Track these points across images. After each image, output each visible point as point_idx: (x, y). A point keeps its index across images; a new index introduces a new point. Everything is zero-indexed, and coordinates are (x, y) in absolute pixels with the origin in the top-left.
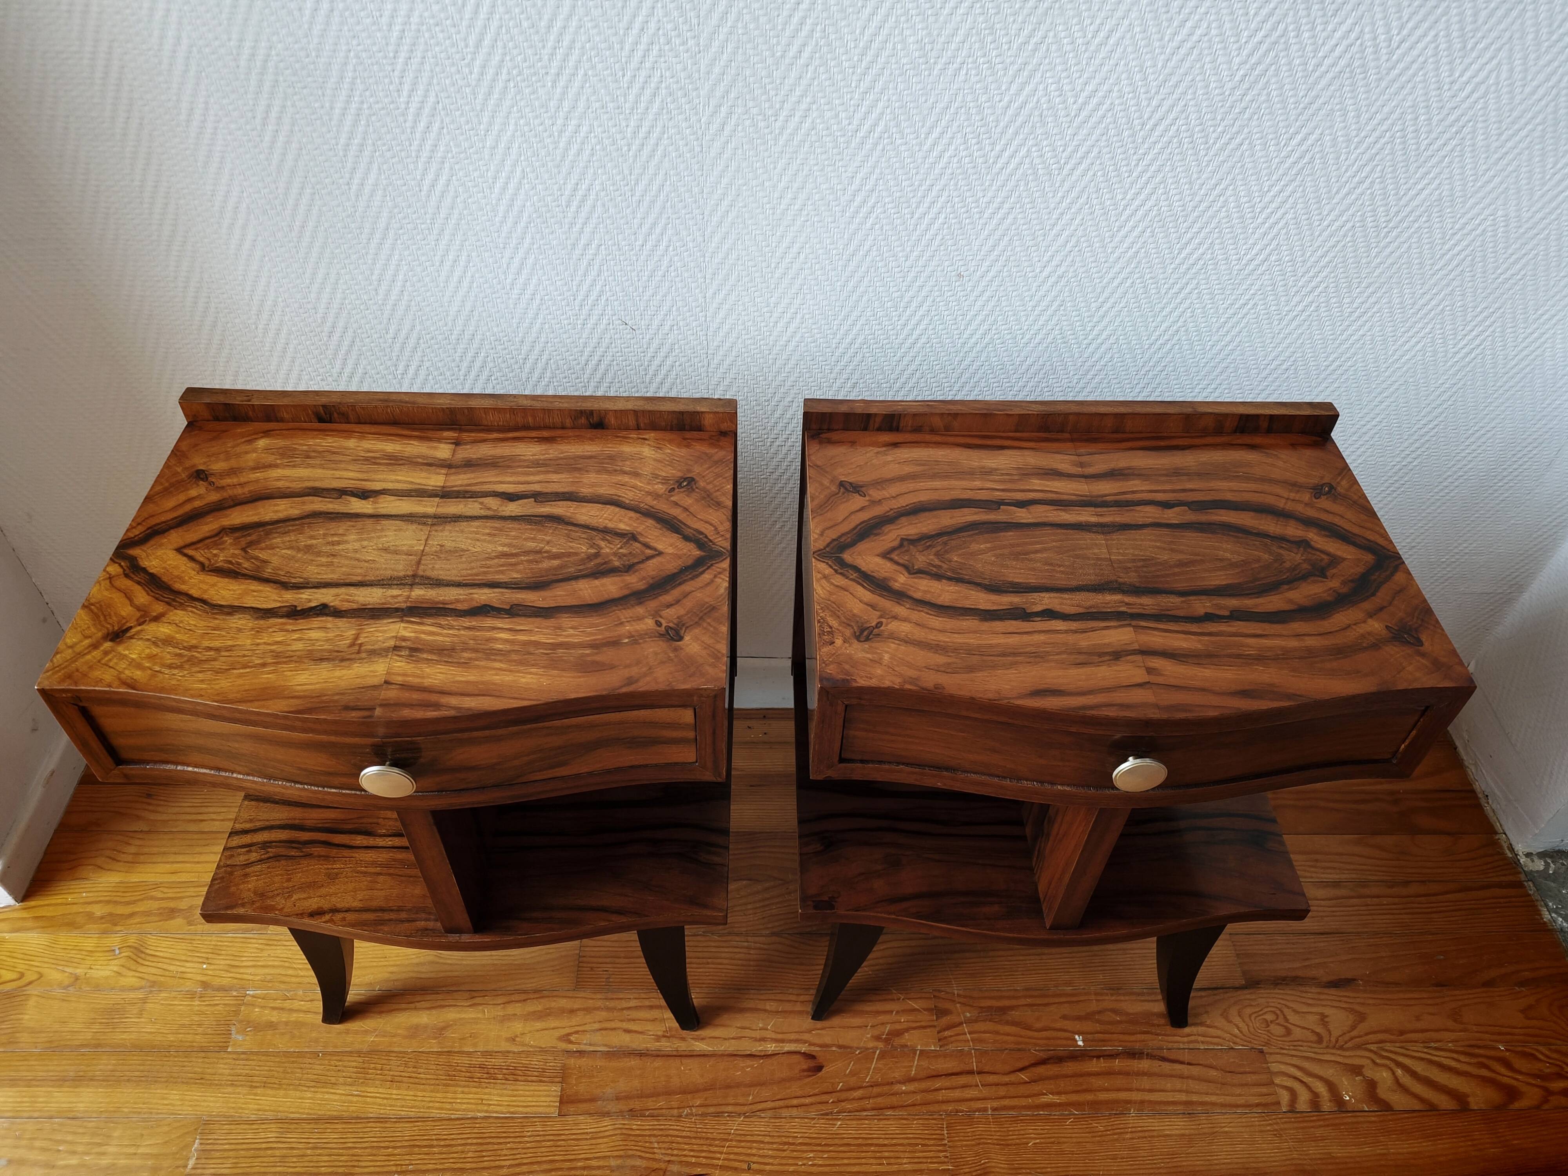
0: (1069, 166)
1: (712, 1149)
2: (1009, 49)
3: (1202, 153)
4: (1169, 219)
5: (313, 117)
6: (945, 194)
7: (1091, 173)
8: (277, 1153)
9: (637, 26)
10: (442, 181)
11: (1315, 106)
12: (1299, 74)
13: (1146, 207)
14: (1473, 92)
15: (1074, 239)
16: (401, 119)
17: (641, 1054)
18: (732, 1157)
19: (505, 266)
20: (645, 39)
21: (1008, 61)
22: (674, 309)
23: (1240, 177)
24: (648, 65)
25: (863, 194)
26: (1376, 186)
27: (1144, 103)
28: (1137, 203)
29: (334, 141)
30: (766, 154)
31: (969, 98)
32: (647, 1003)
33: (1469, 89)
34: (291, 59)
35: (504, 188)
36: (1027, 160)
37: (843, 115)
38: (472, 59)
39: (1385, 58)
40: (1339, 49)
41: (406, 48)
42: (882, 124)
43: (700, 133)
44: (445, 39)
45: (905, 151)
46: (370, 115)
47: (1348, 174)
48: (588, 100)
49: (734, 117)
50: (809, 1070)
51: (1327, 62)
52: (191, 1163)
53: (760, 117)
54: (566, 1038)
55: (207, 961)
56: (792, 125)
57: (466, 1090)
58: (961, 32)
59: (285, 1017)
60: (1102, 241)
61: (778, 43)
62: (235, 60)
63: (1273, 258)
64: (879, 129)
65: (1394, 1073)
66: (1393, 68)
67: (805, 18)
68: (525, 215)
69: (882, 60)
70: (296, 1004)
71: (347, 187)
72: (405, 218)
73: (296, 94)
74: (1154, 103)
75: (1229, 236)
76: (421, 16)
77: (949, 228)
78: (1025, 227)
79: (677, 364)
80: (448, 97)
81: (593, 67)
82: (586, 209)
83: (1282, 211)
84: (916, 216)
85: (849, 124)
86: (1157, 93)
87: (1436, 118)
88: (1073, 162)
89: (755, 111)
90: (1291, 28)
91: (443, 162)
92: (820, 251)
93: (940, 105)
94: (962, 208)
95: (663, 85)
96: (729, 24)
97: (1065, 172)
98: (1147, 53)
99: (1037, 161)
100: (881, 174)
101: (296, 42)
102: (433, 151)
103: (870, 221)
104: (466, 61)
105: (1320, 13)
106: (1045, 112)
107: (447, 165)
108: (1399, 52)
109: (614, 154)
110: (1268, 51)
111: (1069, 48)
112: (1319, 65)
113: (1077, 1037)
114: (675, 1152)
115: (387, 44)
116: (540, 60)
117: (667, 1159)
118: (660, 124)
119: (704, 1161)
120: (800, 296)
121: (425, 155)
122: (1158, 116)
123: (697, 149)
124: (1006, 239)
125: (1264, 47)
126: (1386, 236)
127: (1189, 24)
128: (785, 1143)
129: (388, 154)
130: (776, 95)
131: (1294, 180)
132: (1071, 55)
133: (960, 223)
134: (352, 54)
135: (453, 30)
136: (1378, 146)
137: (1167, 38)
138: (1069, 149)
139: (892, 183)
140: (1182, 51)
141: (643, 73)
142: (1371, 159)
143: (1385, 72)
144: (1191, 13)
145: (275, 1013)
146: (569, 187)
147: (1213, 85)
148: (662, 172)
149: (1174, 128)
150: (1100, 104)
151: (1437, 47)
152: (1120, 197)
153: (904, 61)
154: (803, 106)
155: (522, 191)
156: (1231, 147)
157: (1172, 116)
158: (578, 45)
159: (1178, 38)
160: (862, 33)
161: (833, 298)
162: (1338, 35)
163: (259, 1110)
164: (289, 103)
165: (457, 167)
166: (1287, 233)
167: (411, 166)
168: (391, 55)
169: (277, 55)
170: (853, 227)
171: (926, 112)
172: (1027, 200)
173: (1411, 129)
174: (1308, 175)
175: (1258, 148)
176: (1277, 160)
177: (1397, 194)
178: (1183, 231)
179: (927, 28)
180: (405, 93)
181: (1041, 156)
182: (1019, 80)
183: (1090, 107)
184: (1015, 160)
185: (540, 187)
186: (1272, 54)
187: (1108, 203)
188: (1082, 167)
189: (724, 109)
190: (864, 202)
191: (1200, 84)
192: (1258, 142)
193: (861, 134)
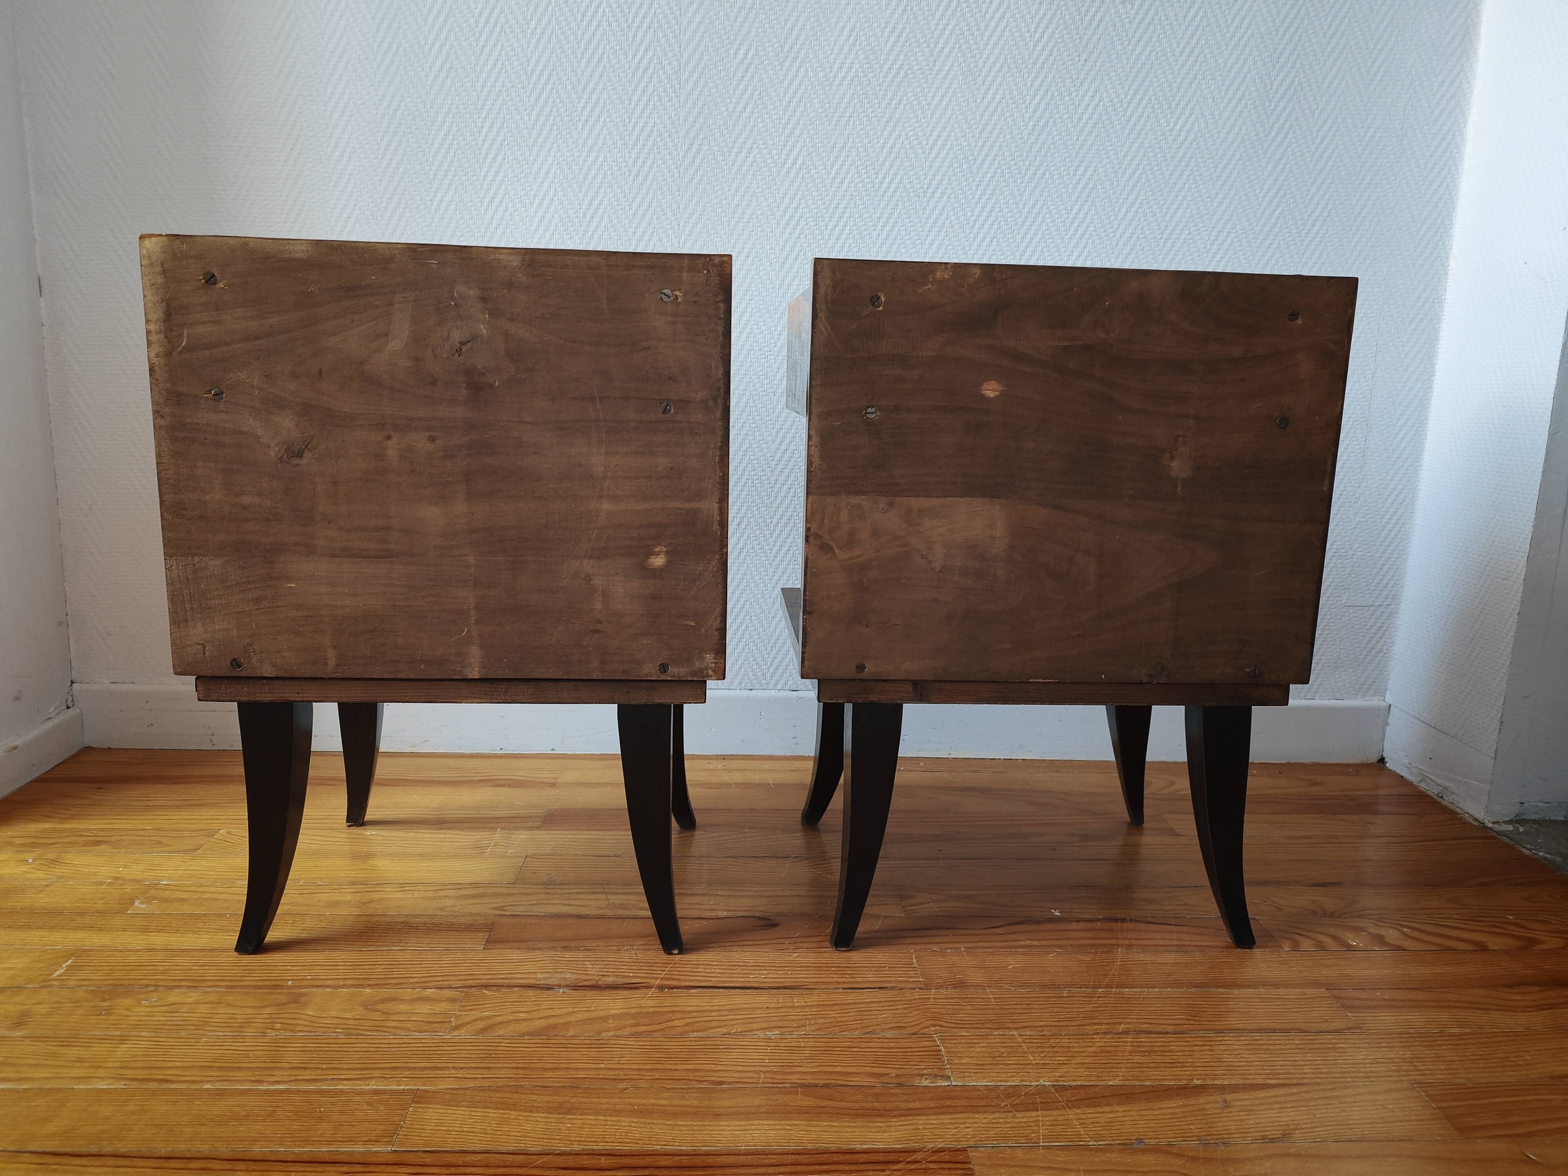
0: (930, 190)
1: (652, 968)
2: (879, 107)
3: (1019, 181)
4: (1007, 232)
5: (418, 150)
6: (848, 210)
7: (946, 196)
8: (160, 968)
9: (640, 88)
10: (498, 199)
11: (1086, 147)
12: (1070, 125)
13: (990, 222)
14: (1186, 137)
15: (943, 248)
16: (477, 152)
17: (579, 917)
18: (676, 973)
20: (645, 98)
21: (880, 115)
23: (1049, 199)
24: (646, 115)
25: (791, 210)
26: (1145, 206)
27: (973, 145)
28: (982, 218)
29: (429, 168)
30: (723, 180)
31: (857, 140)
32: (591, 891)
33: (1183, 135)
34: (414, 109)
35: (540, 204)
36: (901, 186)
37: (774, 152)
38: (532, 110)
39: (1122, 114)
40: (1091, 108)
41: (490, 102)
42: (801, 159)
43: (678, 163)
44: (516, 97)
45: (818, 178)
46: (457, 149)
47: (1123, 196)
48: (605, 138)
49: (702, 153)
50: (763, 926)
51: (1085, 116)
52: (58, 973)
53: (719, 153)
54: (501, 908)
55: (125, 866)
56: (740, 159)
57: (384, 935)
58: (848, 96)
59: (195, 896)
60: (964, 249)
61: (731, 102)
62: (376, 108)
65: (1400, 931)
66: (1129, 121)
67: (747, 86)
68: (553, 224)
69: (798, 114)
70: (212, 889)
71: (430, 203)
72: (466, 228)
73: (411, 133)
74: (980, 144)
75: (1053, 245)
76: (503, 82)
78: (906, 237)
80: (512, 137)
81: (610, 116)
82: (596, 220)
83: (1085, 225)
84: (829, 228)
85: (779, 159)
86: (980, 137)
87: (1168, 156)
88: (933, 187)
89: (716, 148)
90: (1056, 94)
91: (501, 184)
93: (839, 146)
94: (860, 222)
95: (655, 129)
96: (699, 89)
97: (928, 195)
98: (968, 111)
99: (908, 186)
100: (803, 195)
101: (419, 98)
102: (495, 176)
104: (528, 111)
105: (1072, 85)
106: (908, 151)
107: (503, 187)
108: (1130, 109)
109: (619, 178)
110: (1045, 109)
111: (917, 107)
112: (1080, 119)
113: (1053, 911)
114: (611, 970)
115: (478, 100)
116: (576, 111)
117: (601, 973)
118: (652, 157)
119: (643, 975)
120: (750, 293)
121: (489, 178)
122: (983, 153)
123: (676, 175)
124: (895, 247)
125: (1042, 107)
126: (1164, 246)
127: (991, 92)
128: (736, 966)
129: (464, 178)
130: (730, 137)
131: (1086, 201)
132: (920, 112)
133: (861, 234)
134: (454, 106)
135: (522, 91)
136: (1137, 175)
137: (979, 100)
138: (929, 178)
139: (810, 202)
140: (991, 109)
141: (643, 121)
142: (1135, 186)
143: (1124, 123)
144: (991, 85)
145: (187, 893)
146: (586, 202)
147: (1015, 132)
148: (652, 192)
149: (996, 162)
150: (944, 145)
151: (1153, 107)
152: (969, 214)
153: (812, 115)
154: (748, 146)
155: (553, 206)
156: (1037, 176)
157: (993, 153)
158: (602, 101)
159: (986, 101)
160: (784, 96)
161: (774, 294)
162: (1087, 98)
163: (147, 944)
164: (404, 140)
165: (510, 188)
166: (1093, 243)
167: (478, 187)
168: (480, 107)
169: (405, 106)
170: (786, 236)
171: (829, 150)
172: (906, 216)
173: (1155, 163)
174: (1095, 197)
175: (1056, 177)
176: (1071, 186)
177: (1161, 212)
178: (1019, 241)
179: (825, 93)
180: (484, 134)
181: (911, 182)
182: (889, 128)
183: (937, 147)
184: (894, 185)
185: (566, 202)
186: (1048, 111)
187: (962, 219)
188: (940, 191)
189: (695, 147)
190: (792, 217)
191: (1007, 131)
192: (1055, 173)
193: (788, 165)
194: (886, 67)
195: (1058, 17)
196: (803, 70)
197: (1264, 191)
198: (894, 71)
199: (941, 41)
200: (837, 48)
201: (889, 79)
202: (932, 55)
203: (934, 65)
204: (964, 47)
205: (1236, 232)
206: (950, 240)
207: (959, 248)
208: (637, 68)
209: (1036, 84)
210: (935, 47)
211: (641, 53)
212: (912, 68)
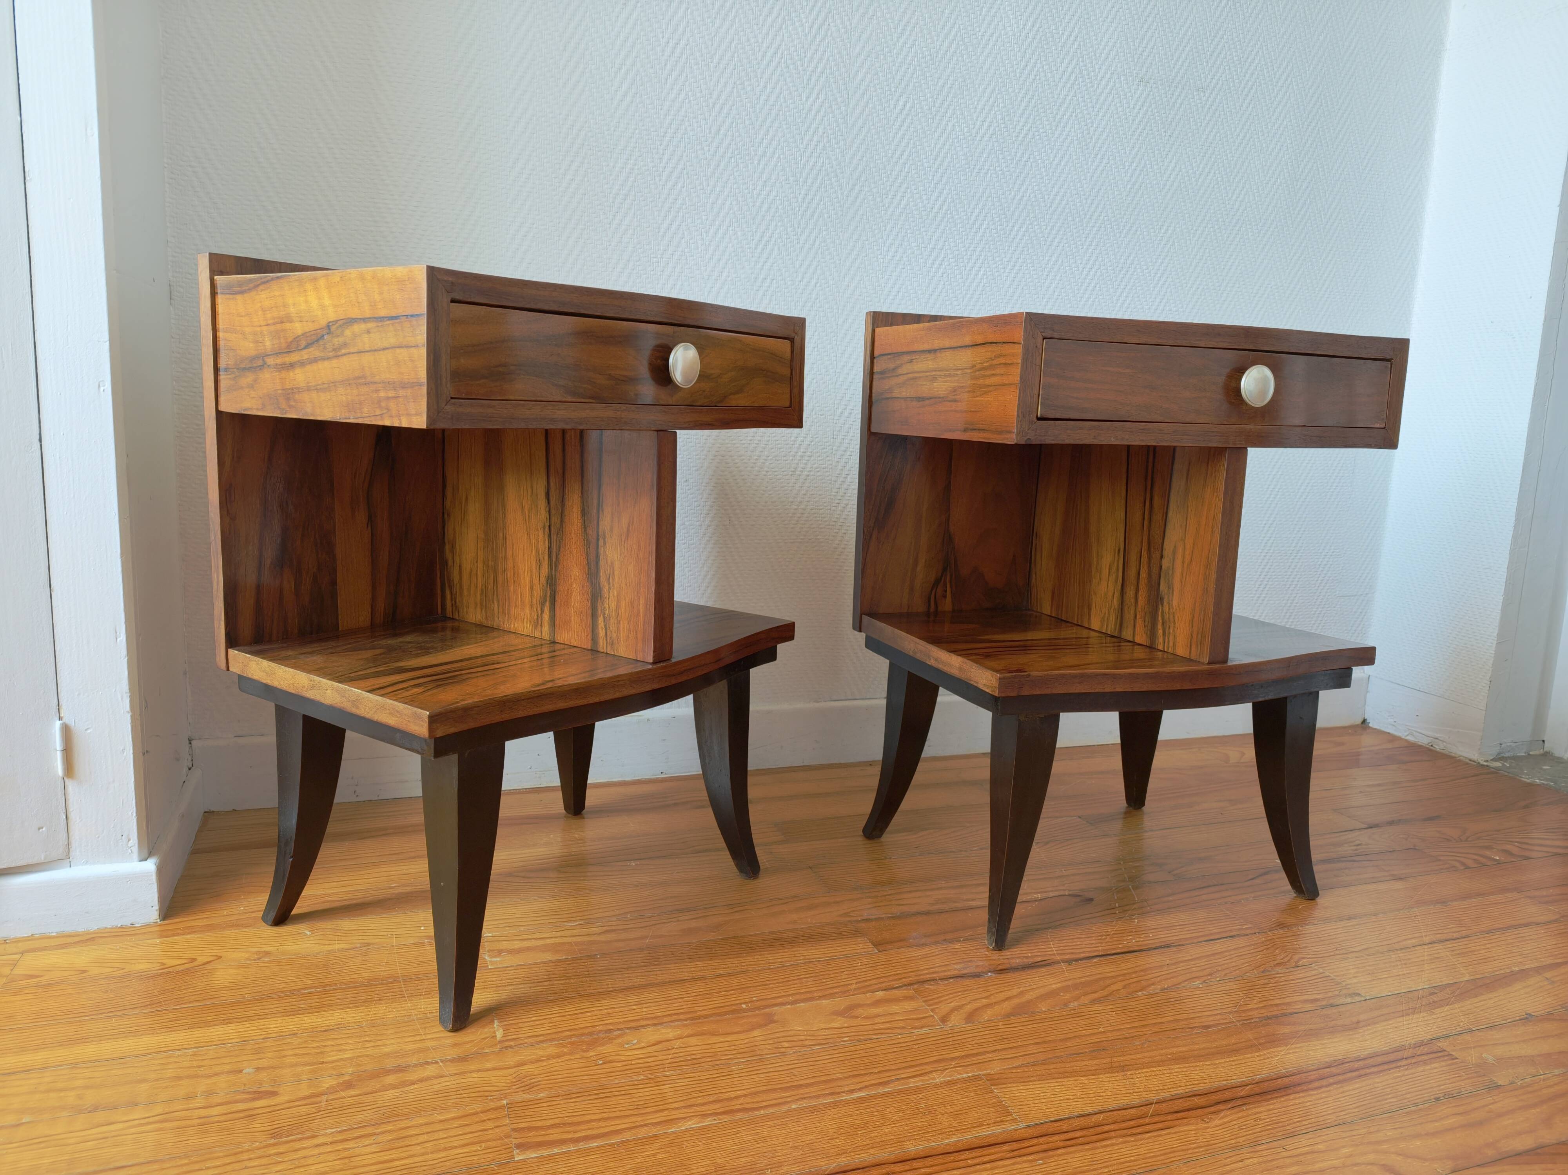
0: (1050, 239)
3: (1118, 235)
5: (599, 172)
6: (984, 254)
7: (1062, 245)
10: (675, 226)
11: (1168, 210)
12: (1157, 190)
13: (1094, 270)
16: (658, 178)
19: (706, 294)
20: (816, 139)
21: (1012, 170)
22: (817, 333)
23: (1140, 252)
24: (816, 155)
25: (936, 251)
27: (1084, 201)
28: (1089, 266)
29: (608, 191)
30: (880, 220)
31: (993, 191)
35: (716, 233)
36: (1027, 234)
37: (924, 197)
38: (712, 142)
39: (1194, 183)
40: (1173, 176)
41: (672, 131)
42: (947, 204)
43: (842, 202)
45: (960, 223)
47: (1193, 253)
48: (778, 174)
49: (863, 193)
51: (1169, 183)
53: (878, 195)
56: (896, 201)
61: (889, 149)
62: (560, 128)
63: (1167, 308)
64: (945, 208)
66: (1200, 190)
67: (904, 135)
69: (946, 164)
71: (608, 226)
73: (593, 155)
74: (1089, 202)
77: (987, 278)
79: (815, 381)
81: (784, 153)
82: (767, 251)
84: (968, 268)
85: (928, 203)
86: (1089, 195)
87: (1227, 221)
88: (1051, 236)
89: (875, 190)
90: (1148, 162)
91: (679, 212)
92: (911, 291)
93: (978, 195)
94: (993, 264)
95: (824, 169)
96: (863, 134)
97: (1048, 243)
98: (1081, 172)
99: (1032, 235)
100: (947, 237)
102: (673, 203)
103: (941, 271)
104: (708, 143)
105: (1160, 156)
106: (1034, 203)
107: (681, 214)
108: (1200, 180)
109: (790, 212)
110: (1139, 175)
111: (1042, 165)
112: (1165, 185)
116: (753, 146)
118: (819, 194)
121: (668, 205)
122: (1092, 209)
123: (840, 213)
125: (1137, 172)
127: (1099, 156)
129: (643, 203)
130: (888, 181)
131: (1167, 256)
132: (1043, 170)
134: (637, 131)
135: (704, 122)
136: (1204, 236)
137: (1089, 164)
138: (1049, 228)
139: (953, 244)
140: (1098, 172)
142: (1202, 245)
143: (1196, 192)
144: (1099, 150)
146: (759, 234)
147: (1116, 193)
148: (818, 228)
149: (1101, 218)
150: (1061, 200)
152: (1079, 262)
153: (957, 165)
154: (903, 190)
155: (728, 236)
156: (1132, 232)
157: (1099, 210)
158: (777, 138)
159: (1095, 164)
160: (935, 147)
164: (586, 161)
165: (687, 216)
167: (657, 213)
168: (662, 134)
169: (589, 127)
171: (970, 199)
172: (1029, 261)
173: (1216, 227)
174: (1174, 253)
175: (1145, 234)
176: (1156, 242)
180: (665, 161)
181: (1034, 232)
182: (1018, 182)
183: (1056, 202)
184: (1021, 233)
185: (739, 233)
186: (1141, 177)
187: (1074, 265)
188: (1057, 240)
189: (857, 188)
190: (937, 257)
191: (1110, 192)
192: (1145, 230)
193: (935, 210)
194: (1019, 128)
195: (1151, 97)
196: (951, 124)
197: (1292, 254)
198: (1024, 132)
199: (1063, 109)
200: (979, 107)
201: (1020, 139)
202: (1055, 121)
203: (1056, 130)
204: (1080, 116)
205: (1271, 288)
206: (1063, 284)
207: (1070, 291)
208: (810, 110)
209: (1134, 152)
210: (1057, 114)
211: (814, 96)
212: (1038, 131)
